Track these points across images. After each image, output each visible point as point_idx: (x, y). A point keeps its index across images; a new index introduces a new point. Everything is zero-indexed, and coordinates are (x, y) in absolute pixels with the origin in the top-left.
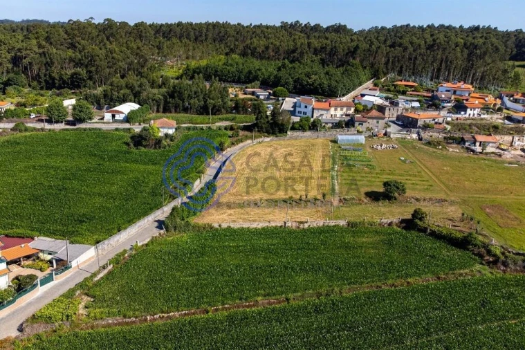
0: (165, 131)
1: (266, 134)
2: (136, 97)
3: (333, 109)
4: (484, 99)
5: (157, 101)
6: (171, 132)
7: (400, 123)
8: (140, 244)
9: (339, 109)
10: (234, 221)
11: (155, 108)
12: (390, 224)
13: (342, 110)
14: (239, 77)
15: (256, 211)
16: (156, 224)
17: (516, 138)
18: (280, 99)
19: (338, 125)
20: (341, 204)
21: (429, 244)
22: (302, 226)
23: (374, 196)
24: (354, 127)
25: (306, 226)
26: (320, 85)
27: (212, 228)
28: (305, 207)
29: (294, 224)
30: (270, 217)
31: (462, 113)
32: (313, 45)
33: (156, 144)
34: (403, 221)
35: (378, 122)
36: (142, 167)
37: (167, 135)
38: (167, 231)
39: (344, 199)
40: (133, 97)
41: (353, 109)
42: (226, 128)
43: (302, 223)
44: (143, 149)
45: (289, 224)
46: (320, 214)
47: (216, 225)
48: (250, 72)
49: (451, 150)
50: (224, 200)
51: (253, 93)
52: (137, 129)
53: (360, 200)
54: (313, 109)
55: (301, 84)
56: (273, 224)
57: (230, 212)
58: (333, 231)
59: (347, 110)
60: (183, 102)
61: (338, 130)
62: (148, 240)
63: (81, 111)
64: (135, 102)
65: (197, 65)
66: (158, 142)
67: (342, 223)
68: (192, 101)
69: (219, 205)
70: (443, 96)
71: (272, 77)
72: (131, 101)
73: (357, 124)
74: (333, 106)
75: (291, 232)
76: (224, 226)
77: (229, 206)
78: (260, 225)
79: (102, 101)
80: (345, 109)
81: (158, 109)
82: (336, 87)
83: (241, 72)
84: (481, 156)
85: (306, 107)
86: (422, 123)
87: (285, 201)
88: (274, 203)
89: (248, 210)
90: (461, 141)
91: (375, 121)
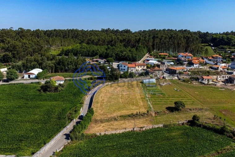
0: (59, 82)
1: (109, 81)
2: (40, 66)
3: (137, 67)
4: (199, 60)
5: (51, 67)
6: (62, 83)
7: (168, 72)
8: (58, 151)
9: (140, 67)
10: (107, 130)
11: (51, 70)
12: (183, 124)
13: (141, 67)
14: (88, 54)
15: (116, 123)
16: (65, 137)
17: (218, 77)
18: (111, 63)
19: (141, 75)
20: (156, 115)
21: (205, 133)
22: (142, 130)
23: (171, 109)
24: (149, 75)
25: (144, 129)
26: (128, 56)
27: (96, 136)
28: (140, 118)
29: (138, 129)
30: (124, 126)
31: (192, 66)
32: (119, 38)
33: (55, 90)
34: (189, 121)
35: (159, 72)
36: (50, 103)
37: (60, 85)
38: (72, 140)
39: (157, 112)
40: (38, 66)
41: (146, 67)
42: (88, 79)
43: (142, 128)
44: (48, 93)
45: (135, 129)
46: (148, 121)
47: (98, 134)
48: (93, 51)
49: (194, 83)
50: (98, 118)
51: (97, 61)
52: (43, 82)
53: (164, 112)
54: (128, 67)
55: (119, 56)
56: (127, 130)
57: (103, 125)
58: (158, 131)
59: (143, 67)
60: (65, 67)
61: (142, 77)
62: (62, 147)
63: (11, 75)
64: (39, 68)
65: (67, 49)
66: (56, 89)
67: (161, 126)
68: (69, 66)
69: (96, 121)
70: (183, 59)
71: (104, 53)
72: (37, 68)
73: (150, 73)
74: (137, 66)
75: (138, 134)
76: (103, 134)
77: (102, 121)
78: (121, 131)
79: (22, 68)
80: (142, 67)
81: (52, 71)
82: (135, 57)
83: (89, 51)
84: (208, 86)
85: (125, 67)
86: (178, 72)
87: (129, 116)
88: (124, 117)
89: (112, 122)
90: (197, 79)
91: (158, 72)
